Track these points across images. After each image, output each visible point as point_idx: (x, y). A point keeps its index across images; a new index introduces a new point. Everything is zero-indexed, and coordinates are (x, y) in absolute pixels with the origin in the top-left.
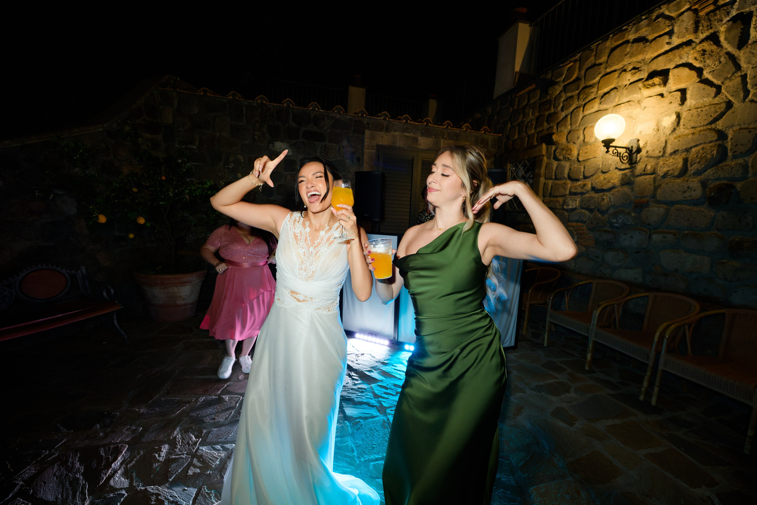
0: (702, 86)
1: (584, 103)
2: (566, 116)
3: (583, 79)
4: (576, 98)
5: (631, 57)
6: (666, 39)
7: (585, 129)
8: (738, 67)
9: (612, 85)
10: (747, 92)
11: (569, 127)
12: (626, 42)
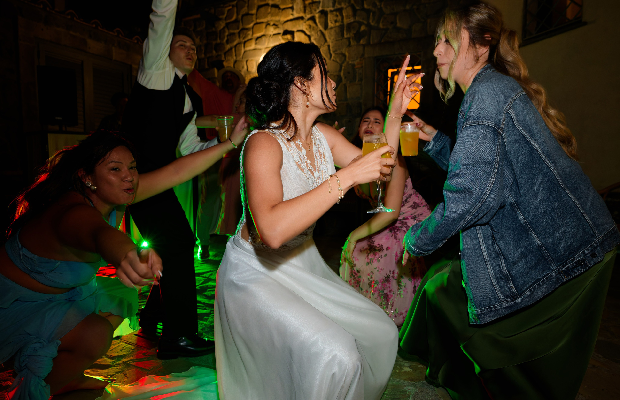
1: (244, 41)
2: (231, 49)
3: (241, 22)
4: (237, 35)
5: (272, 16)
6: (290, 11)
7: (247, 61)
9: (262, 31)
10: (331, 55)
11: (235, 58)
12: (267, 5)
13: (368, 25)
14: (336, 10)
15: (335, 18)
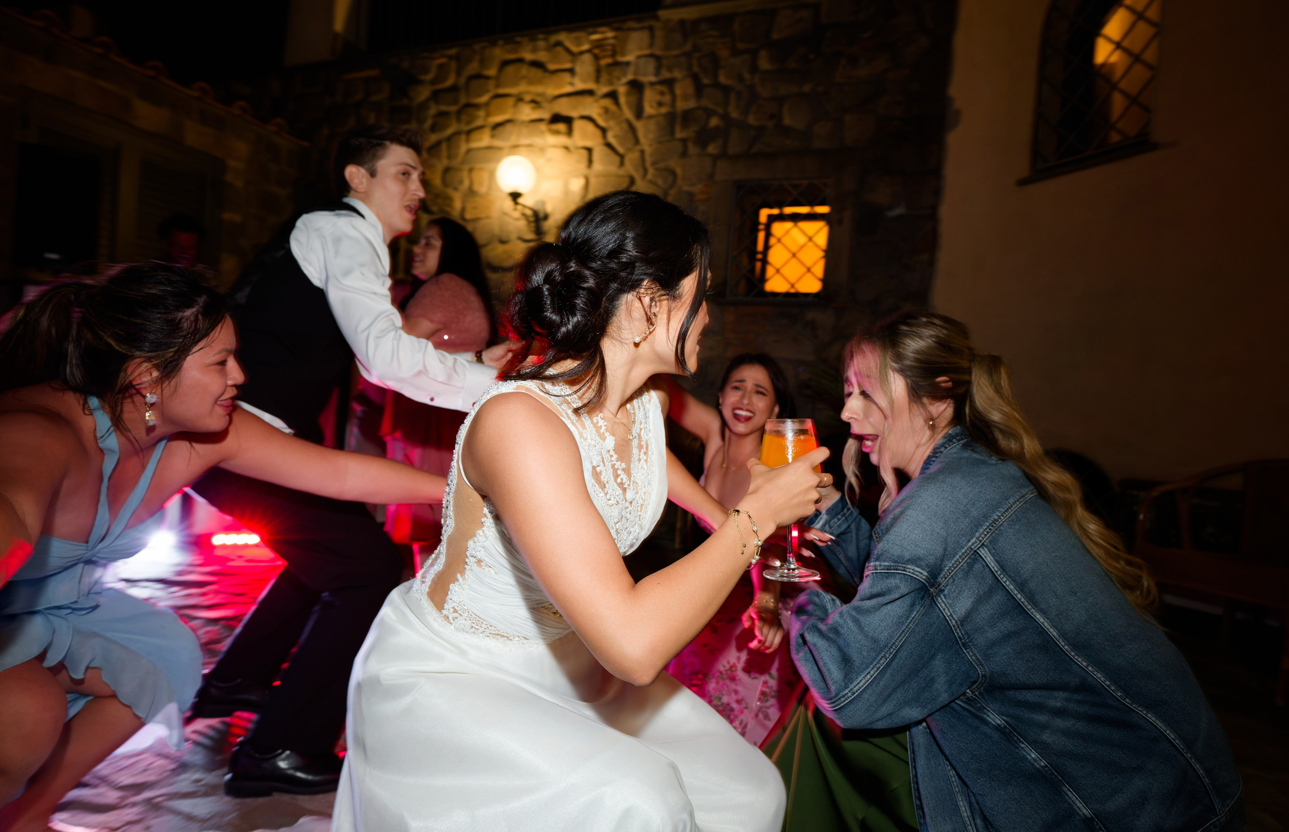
0: (606, 150)
1: (467, 129)
2: (438, 144)
3: (464, 91)
4: (454, 117)
5: (527, 84)
6: (567, 77)
8: (637, 141)
9: (507, 113)
10: (645, 171)
11: (446, 162)
12: (521, 61)
13: (725, 117)
14: (661, 83)
15: (658, 98)
